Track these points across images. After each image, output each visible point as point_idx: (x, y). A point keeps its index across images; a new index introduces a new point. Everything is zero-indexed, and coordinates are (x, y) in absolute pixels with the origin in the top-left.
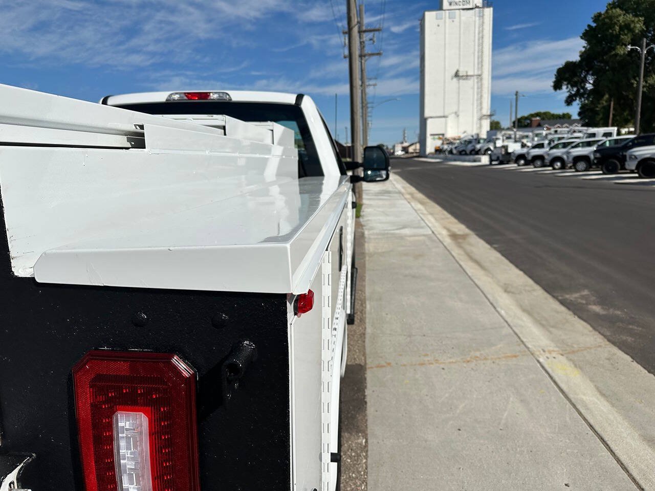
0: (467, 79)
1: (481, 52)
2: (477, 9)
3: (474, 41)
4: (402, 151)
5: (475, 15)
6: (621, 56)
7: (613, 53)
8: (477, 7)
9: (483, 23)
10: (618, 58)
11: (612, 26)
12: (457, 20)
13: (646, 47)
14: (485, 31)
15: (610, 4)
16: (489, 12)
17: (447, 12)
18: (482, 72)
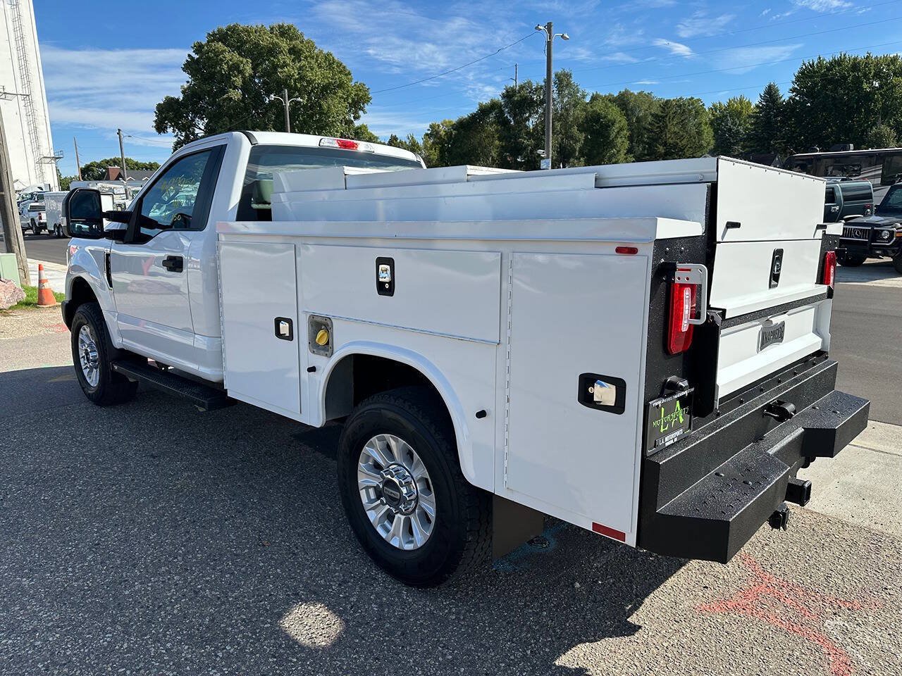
1: (23, 59)
3: (9, 41)
6: (235, 101)
7: (226, 96)
9: (19, 14)
10: (232, 103)
11: (219, 62)
13: (289, 100)
15: (209, 35)
18: (31, 91)
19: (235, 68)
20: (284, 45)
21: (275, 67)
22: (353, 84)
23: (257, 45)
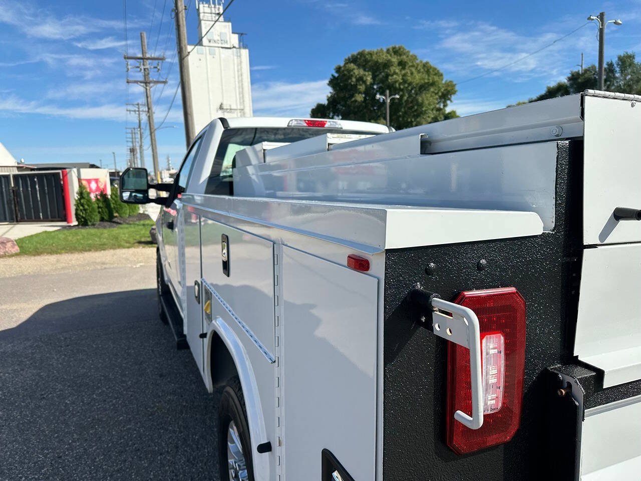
0: (230, 112)
1: (242, 87)
2: (234, 49)
3: (235, 78)
4: (170, 177)
5: (233, 55)
6: (359, 102)
7: (353, 99)
8: (234, 47)
9: (241, 62)
10: (357, 104)
11: (350, 77)
12: (217, 56)
13: (390, 96)
14: (243, 70)
15: (346, 60)
16: (245, 53)
17: (207, 48)
18: (244, 107)
19: (361, 79)
20: (395, 60)
21: (387, 76)
22: (444, 82)
23: (377, 62)
